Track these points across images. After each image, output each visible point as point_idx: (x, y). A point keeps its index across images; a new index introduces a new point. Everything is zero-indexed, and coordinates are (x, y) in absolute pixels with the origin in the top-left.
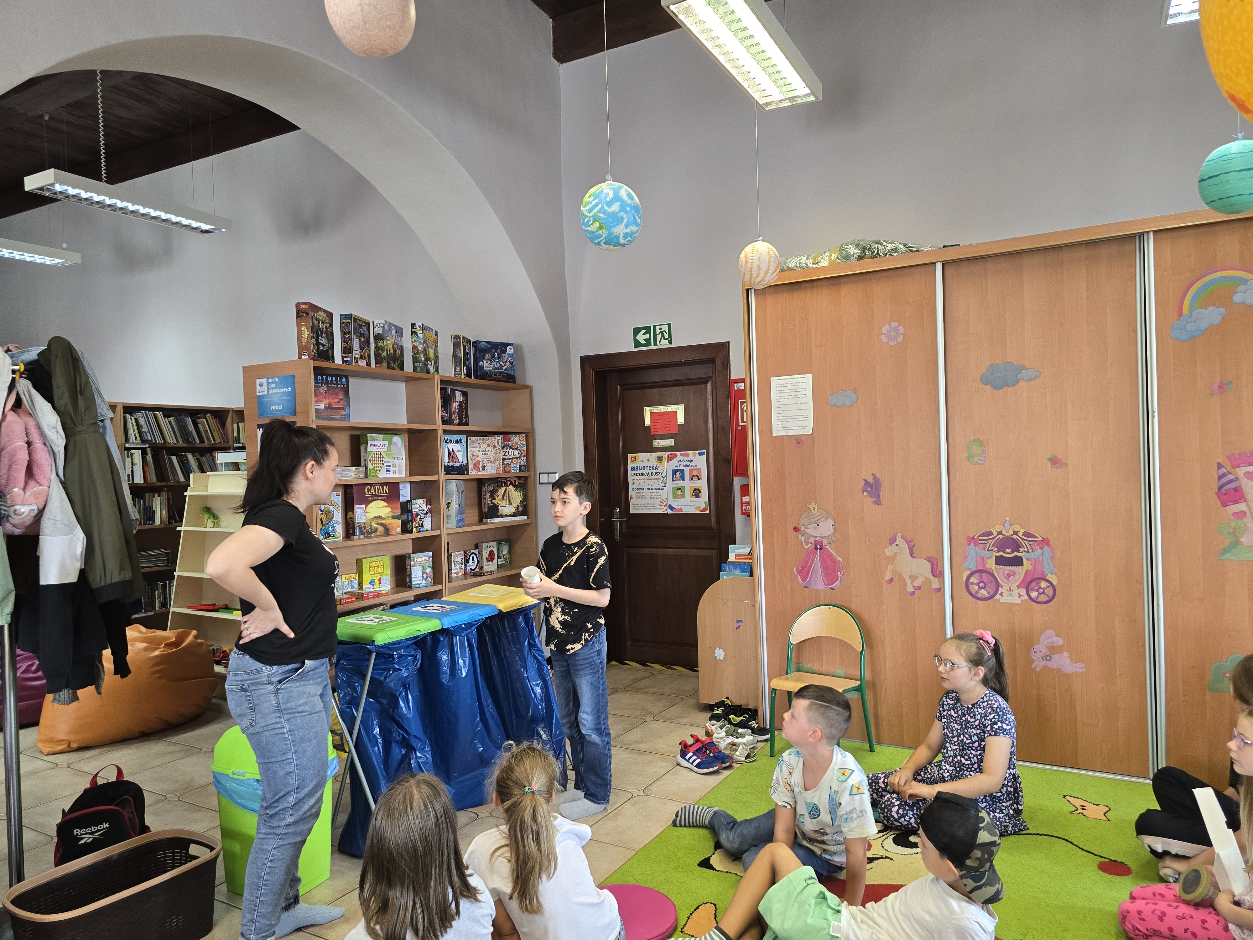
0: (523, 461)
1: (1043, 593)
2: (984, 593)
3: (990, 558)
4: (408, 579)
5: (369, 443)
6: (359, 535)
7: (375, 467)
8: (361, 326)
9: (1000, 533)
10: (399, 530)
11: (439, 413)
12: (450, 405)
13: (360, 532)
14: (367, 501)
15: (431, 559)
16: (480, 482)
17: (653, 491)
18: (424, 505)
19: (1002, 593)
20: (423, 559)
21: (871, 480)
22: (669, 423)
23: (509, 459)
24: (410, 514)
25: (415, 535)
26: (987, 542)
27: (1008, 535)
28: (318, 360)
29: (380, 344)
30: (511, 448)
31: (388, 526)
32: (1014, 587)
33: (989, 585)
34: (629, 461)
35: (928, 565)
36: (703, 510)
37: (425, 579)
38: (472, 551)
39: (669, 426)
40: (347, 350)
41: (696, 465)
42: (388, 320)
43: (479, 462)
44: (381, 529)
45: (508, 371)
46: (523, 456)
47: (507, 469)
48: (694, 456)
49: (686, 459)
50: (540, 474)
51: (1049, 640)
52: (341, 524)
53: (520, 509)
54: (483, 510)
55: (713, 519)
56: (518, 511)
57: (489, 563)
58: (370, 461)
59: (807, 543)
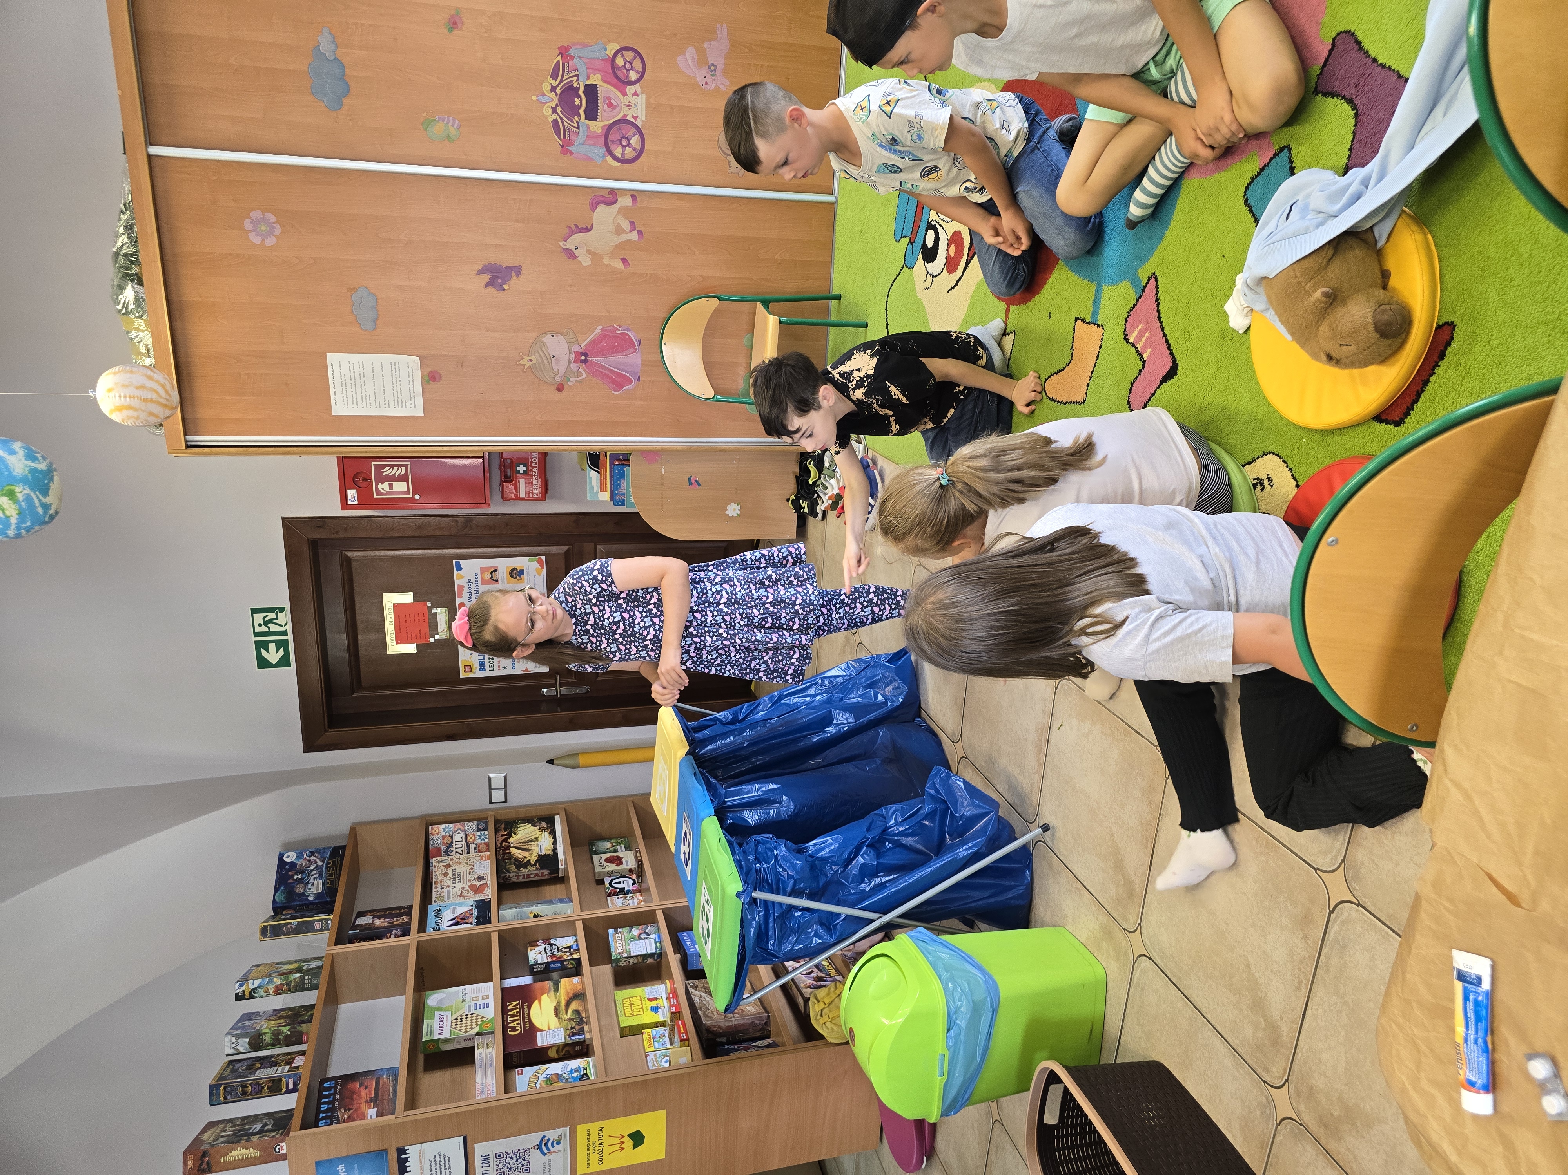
0: (471, 826)
1: (631, 63)
2: (635, 141)
3: (588, 127)
4: (650, 961)
5: (436, 1037)
6: (583, 1034)
7: (477, 1025)
8: (234, 1071)
9: (554, 110)
10: (575, 980)
11: (390, 942)
12: (377, 928)
13: (579, 1034)
14: (532, 1031)
15: (619, 930)
16: (504, 886)
18: (537, 949)
19: (633, 117)
20: (619, 941)
21: (486, 278)
22: (412, 615)
23: (468, 846)
24: (552, 966)
25: (584, 957)
26: (567, 131)
27: (556, 100)
28: (290, 1127)
29: (268, 1038)
30: (450, 845)
31: (571, 995)
32: (624, 100)
33: (624, 132)
34: (470, 675)
35: (601, 208)
36: (542, 565)
37: (648, 934)
38: (607, 885)
39: (416, 615)
40: (275, 1087)
41: (476, 575)
42: (227, 1033)
43: (471, 887)
44: (574, 1005)
45: (325, 858)
46: (463, 826)
47: (483, 847)
48: (462, 577)
49: (466, 590)
50: (491, 802)
51: (691, 64)
52: (568, 1062)
53: (544, 825)
54: (546, 877)
55: (554, 549)
56: (547, 828)
57: (624, 862)
58: (466, 1032)
59: (579, 374)
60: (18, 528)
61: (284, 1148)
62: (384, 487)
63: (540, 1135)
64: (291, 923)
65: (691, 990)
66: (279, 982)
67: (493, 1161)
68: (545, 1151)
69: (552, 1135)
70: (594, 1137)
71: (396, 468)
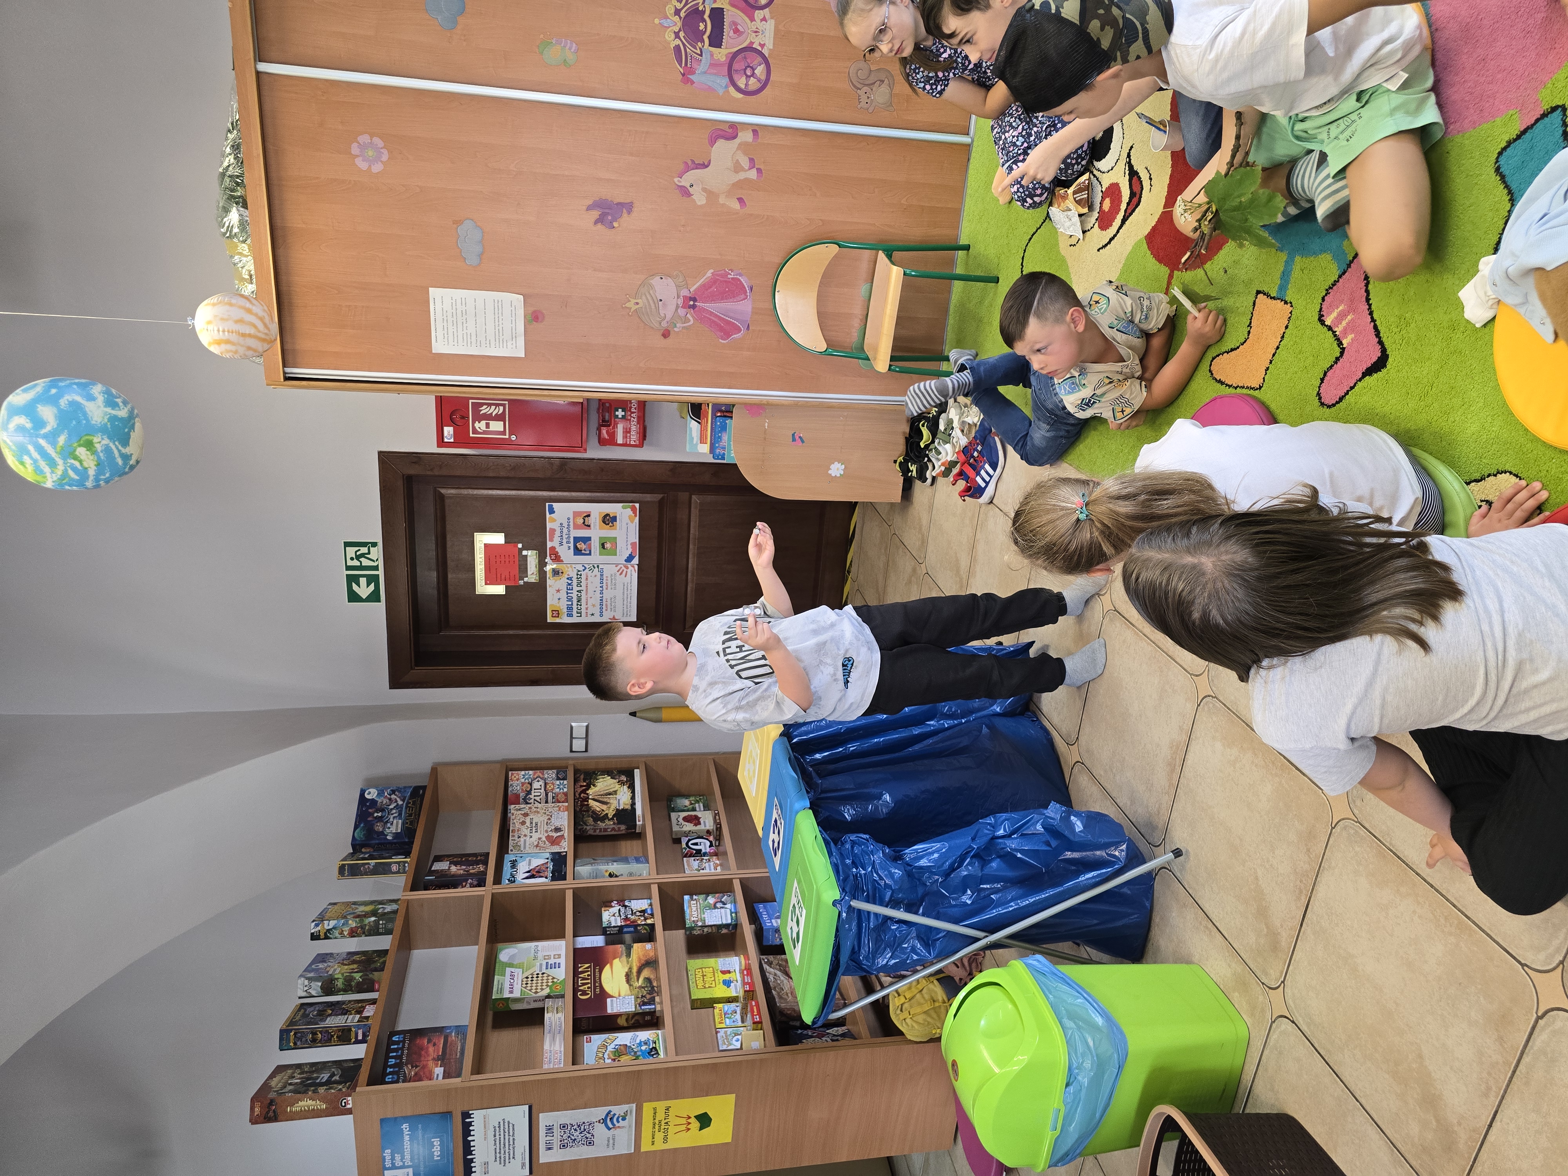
0: (551, 774)
2: (760, 70)
3: (712, 55)
4: (724, 931)
5: (506, 995)
6: (654, 1004)
7: (547, 986)
8: (305, 1016)
9: (677, 35)
10: (648, 946)
11: (466, 891)
12: (453, 876)
13: (650, 1004)
14: (602, 996)
15: (695, 897)
16: (581, 838)
17: (604, 585)
18: (611, 910)
19: (760, 44)
20: (694, 909)
21: (595, 214)
22: (503, 557)
23: (547, 795)
24: (625, 930)
25: (658, 921)
26: (689, 57)
27: (679, 25)
28: (357, 1081)
29: (340, 984)
30: (529, 793)
31: (643, 962)
32: (752, 26)
33: (749, 60)
34: (558, 620)
35: (721, 143)
36: (635, 513)
37: (724, 904)
38: (684, 845)
39: (507, 556)
40: (344, 1037)
41: (569, 519)
42: (300, 972)
43: (548, 837)
44: (646, 973)
45: (405, 797)
46: (543, 774)
47: (562, 797)
48: (554, 520)
49: (558, 533)
50: (571, 751)
52: (637, 1033)
53: (624, 778)
54: (623, 832)
55: (648, 497)
56: (626, 782)
57: (702, 822)
58: (536, 993)
59: (687, 320)
60: (97, 480)
61: (350, 1102)
62: (481, 426)
63: (606, 1109)
64: (368, 864)
65: (765, 966)
66: (354, 925)
67: (557, 1131)
68: (611, 1126)
69: (618, 1110)
70: (660, 1116)
71: (493, 407)
